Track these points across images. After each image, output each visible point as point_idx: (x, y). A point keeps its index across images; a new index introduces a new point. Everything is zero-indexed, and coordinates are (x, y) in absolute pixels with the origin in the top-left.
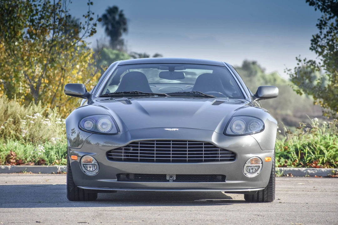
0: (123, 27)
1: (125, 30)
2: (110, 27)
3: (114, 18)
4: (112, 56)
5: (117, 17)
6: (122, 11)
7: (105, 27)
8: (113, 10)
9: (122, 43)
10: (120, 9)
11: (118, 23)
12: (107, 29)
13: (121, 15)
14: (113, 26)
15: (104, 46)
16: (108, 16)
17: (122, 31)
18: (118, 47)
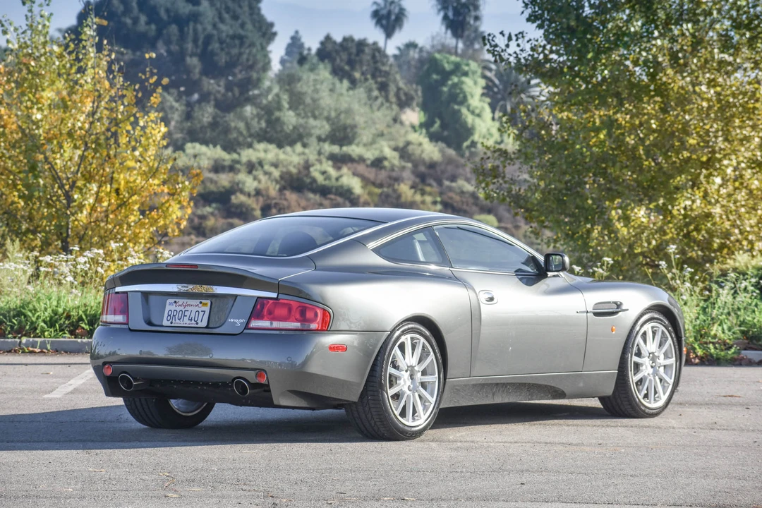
0: (473, 13)
1: (477, 18)
2: (450, 14)
4: (448, 67)
7: (442, 14)
11: (466, 6)
12: (445, 18)
14: (456, 12)
15: (444, 49)
17: (471, 22)
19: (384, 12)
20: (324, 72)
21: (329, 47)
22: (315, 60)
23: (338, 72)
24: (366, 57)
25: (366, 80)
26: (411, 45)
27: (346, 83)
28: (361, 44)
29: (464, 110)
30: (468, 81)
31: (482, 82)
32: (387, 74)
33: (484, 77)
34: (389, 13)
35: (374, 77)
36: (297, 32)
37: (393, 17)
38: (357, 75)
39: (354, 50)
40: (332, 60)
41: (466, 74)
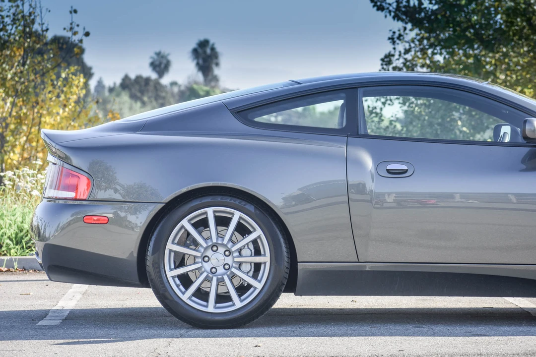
0: (215, 61)
1: (217, 64)
2: (201, 62)
3: (205, 52)
4: (202, 93)
5: (208, 51)
6: (213, 45)
7: (195, 62)
8: (204, 44)
9: (216, 79)
10: (211, 42)
11: (210, 57)
12: (198, 64)
13: (213, 49)
14: (205, 60)
15: (196, 83)
16: (200, 51)
17: (214, 66)
18: (213, 84)
19: (157, 63)
20: (125, 97)
21: (127, 82)
22: (120, 89)
23: (133, 97)
24: (151, 87)
25: (151, 102)
26: (174, 84)
27: (139, 104)
28: (147, 80)
32: (164, 98)
34: (160, 63)
35: (156, 99)
36: (101, 79)
37: (163, 66)
38: (145, 99)
39: (143, 83)
40: (130, 90)
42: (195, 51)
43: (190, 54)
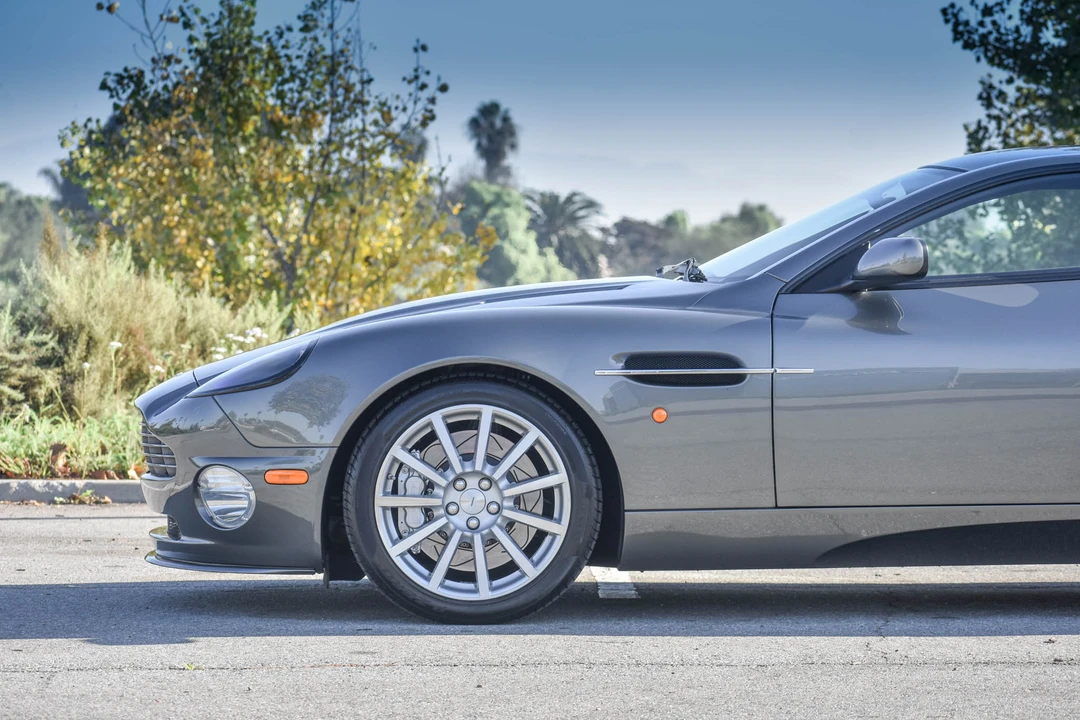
0: (509, 140)
1: (513, 146)
2: (484, 142)
3: (492, 125)
4: (488, 198)
5: (498, 123)
6: (506, 111)
7: (474, 142)
8: (489, 110)
9: (507, 172)
10: (503, 106)
11: (500, 133)
12: (479, 146)
13: (506, 119)
14: (490, 139)
15: (473, 178)
16: (483, 122)
17: (507, 149)
18: (501, 180)
29: (506, 245)
30: (510, 213)
31: (527, 215)
33: (529, 209)
34: (411, 144)
37: (415, 148)
41: (507, 205)
42: (474, 123)
43: (466, 129)
